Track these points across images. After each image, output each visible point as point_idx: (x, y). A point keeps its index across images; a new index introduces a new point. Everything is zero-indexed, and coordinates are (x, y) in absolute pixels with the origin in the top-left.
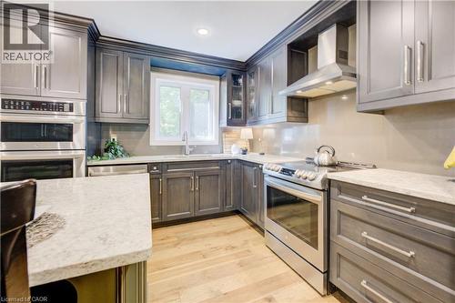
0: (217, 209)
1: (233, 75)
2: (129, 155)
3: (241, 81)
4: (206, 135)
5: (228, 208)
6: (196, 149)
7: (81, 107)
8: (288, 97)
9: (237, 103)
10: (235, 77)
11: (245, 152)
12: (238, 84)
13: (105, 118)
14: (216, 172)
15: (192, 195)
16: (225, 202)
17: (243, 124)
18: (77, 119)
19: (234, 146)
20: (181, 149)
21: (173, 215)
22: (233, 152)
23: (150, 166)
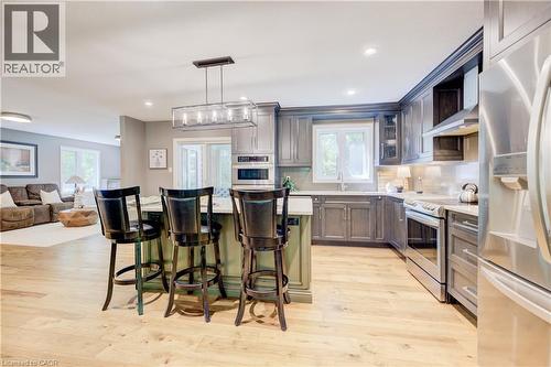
0: (368, 239)
1: (387, 117)
2: (298, 189)
3: (395, 120)
4: (361, 173)
5: (379, 240)
6: (350, 186)
7: (272, 158)
8: (435, 138)
9: (391, 142)
10: (388, 118)
11: (400, 190)
12: (393, 123)
13: (284, 164)
14: (366, 207)
15: (344, 224)
16: (375, 234)
17: (399, 162)
18: (270, 166)
19: (388, 185)
20: (338, 186)
21: (329, 237)
22: (388, 190)
23: (313, 197)
